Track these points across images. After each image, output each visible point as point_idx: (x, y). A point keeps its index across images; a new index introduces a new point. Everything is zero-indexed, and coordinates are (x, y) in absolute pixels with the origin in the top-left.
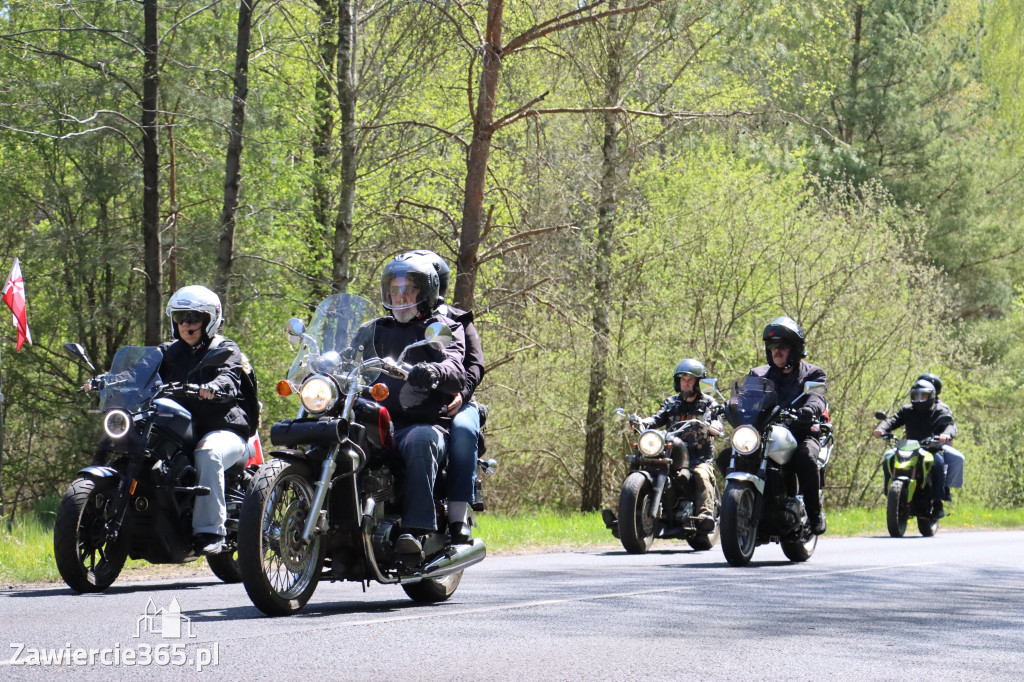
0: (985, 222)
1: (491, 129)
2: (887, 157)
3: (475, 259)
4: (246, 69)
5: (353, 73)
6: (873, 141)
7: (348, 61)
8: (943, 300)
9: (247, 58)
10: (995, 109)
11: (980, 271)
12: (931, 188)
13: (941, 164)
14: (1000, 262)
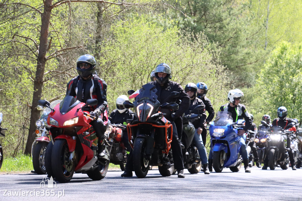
0: (246, 51)
1: (52, 7)
2: (209, 24)
3: (45, 58)
6: (204, 18)
8: (227, 79)
10: (250, 7)
11: (243, 69)
12: (225, 37)
13: (230, 27)
14: (250, 66)
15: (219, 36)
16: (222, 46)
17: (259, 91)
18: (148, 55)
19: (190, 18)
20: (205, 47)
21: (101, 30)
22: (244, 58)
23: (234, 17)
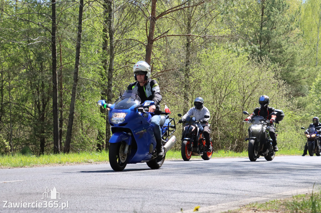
0: (300, 69)
1: (153, 41)
2: (271, 50)
4: (81, 24)
5: (113, 25)
6: (267, 45)
7: (111, 22)
8: (286, 90)
9: (82, 21)
10: (303, 36)
11: (298, 82)
12: (284, 59)
13: (288, 51)
14: (304, 80)
15: (280, 58)
16: (282, 66)
17: (312, 99)
18: (225, 74)
19: (256, 46)
20: (269, 67)
21: (189, 56)
22: (299, 74)
23: (291, 44)
